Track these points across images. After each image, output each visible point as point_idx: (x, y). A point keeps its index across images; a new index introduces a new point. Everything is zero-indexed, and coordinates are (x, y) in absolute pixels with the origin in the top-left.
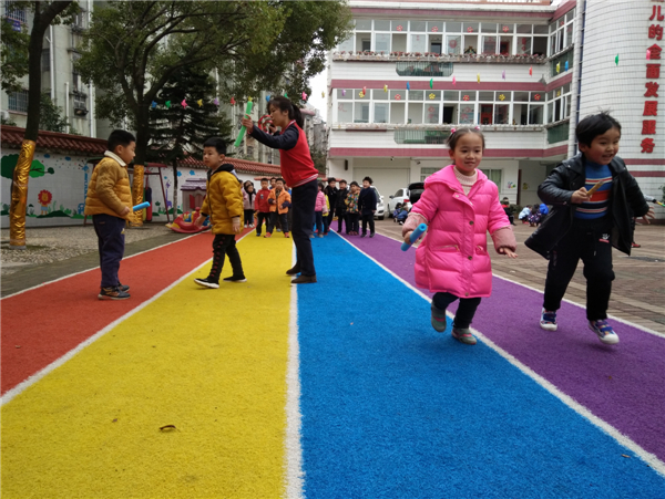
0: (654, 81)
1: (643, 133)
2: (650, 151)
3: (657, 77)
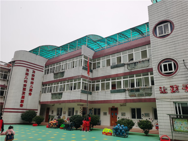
0: (24, 91)
1: (21, 103)
2: (22, 107)
3: (25, 91)
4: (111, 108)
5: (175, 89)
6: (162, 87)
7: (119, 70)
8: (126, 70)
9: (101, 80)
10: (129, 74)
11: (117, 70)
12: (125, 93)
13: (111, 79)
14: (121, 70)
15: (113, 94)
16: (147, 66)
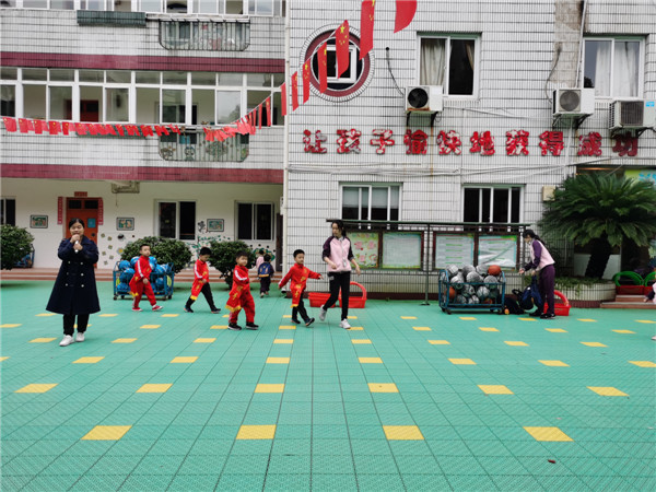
4: (68, 198)
5: (350, 141)
6: (313, 130)
7: (118, 37)
8: (151, 45)
9: (20, 72)
10: (165, 66)
11: (112, 37)
12: (143, 142)
13: (77, 73)
14: (128, 43)
15: (90, 142)
16: (238, 48)
